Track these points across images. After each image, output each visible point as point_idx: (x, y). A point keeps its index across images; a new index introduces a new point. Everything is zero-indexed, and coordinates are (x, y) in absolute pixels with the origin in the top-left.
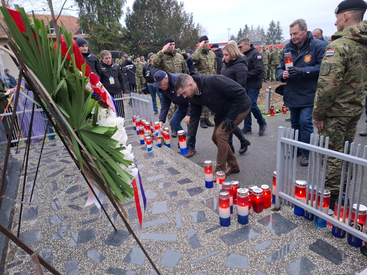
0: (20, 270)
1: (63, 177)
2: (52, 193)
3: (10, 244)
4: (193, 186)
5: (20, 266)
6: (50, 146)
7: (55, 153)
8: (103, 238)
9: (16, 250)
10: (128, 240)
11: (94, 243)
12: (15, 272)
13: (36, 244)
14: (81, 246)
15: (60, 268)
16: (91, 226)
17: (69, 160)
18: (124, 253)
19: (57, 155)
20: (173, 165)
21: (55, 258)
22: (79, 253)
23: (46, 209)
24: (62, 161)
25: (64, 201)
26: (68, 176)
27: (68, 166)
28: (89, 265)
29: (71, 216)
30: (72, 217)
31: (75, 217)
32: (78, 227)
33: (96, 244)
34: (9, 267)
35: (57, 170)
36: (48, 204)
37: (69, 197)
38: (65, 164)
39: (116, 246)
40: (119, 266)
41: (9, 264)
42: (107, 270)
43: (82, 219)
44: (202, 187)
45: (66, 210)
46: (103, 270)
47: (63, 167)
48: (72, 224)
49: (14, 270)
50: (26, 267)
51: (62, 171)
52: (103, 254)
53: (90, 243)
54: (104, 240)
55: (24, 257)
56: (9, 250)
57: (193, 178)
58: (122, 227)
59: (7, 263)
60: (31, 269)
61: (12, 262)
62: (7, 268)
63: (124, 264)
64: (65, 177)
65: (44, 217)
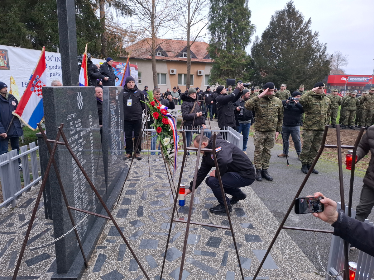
0: (103, 252)
1: (153, 190)
2: (141, 201)
3: (104, 232)
4: (253, 233)
5: (104, 250)
6: (153, 160)
7: (155, 168)
8: (162, 251)
9: (106, 237)
10: (179, 259)
11: (154, 252)
12: (100, 253)
13: (118, 238)
14: (145, 250)
15: (127, 261)
16: (157, 238)
17: (162, 177)
18: (172, 269)
19: (155, 170)
20: (244, 207)
21: (126, 253)
22: (142, 255)
23: (133, 213)
24: (157, 176)
25: (147, 210)
26: (157, 190)
27: (160, 181)
28: (145, 267)
29: (147, 224)
30: (148, 226)
31: (150, 226)
32: (148, 235)
33: (156, 253)
34: (98, 248)
35: (151, 182)
36: (136, 209)
37: (151, 209)
38: (158, 179)
39: (168, 260)
40: (164, 276)
41: (99, 245)
42: (156, 276)
43: (154, 229)
44: (261, 237)
45: (146, 218)
46: (153, 275)
47: (156, 181)
48: (145, 231)
49: (100, 251)
50: (108, 252)
51: (154, 184)
52: (157, 263)
53: (152, 251)
54: (162, 252)
55: (109, 244)
56: (101, 236)
57: (256, 225)
58: (178, 247)
59: (98, 244)
60: (110, 254)
61: (101, 245)
62: (97, 248)
63: (169, 277)
64: (154, 191)
65: (129, 219)
